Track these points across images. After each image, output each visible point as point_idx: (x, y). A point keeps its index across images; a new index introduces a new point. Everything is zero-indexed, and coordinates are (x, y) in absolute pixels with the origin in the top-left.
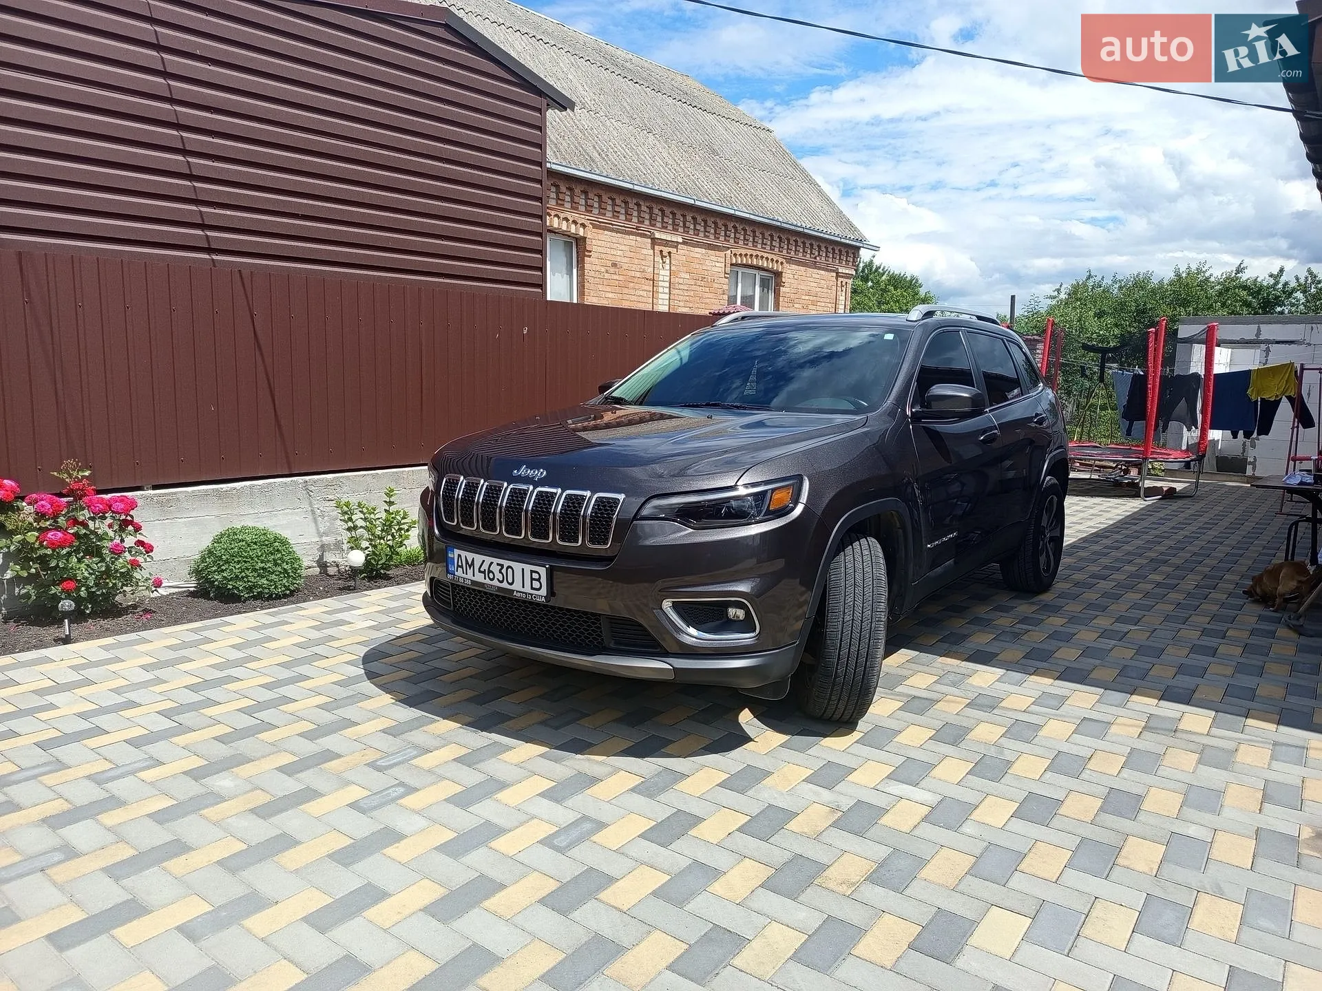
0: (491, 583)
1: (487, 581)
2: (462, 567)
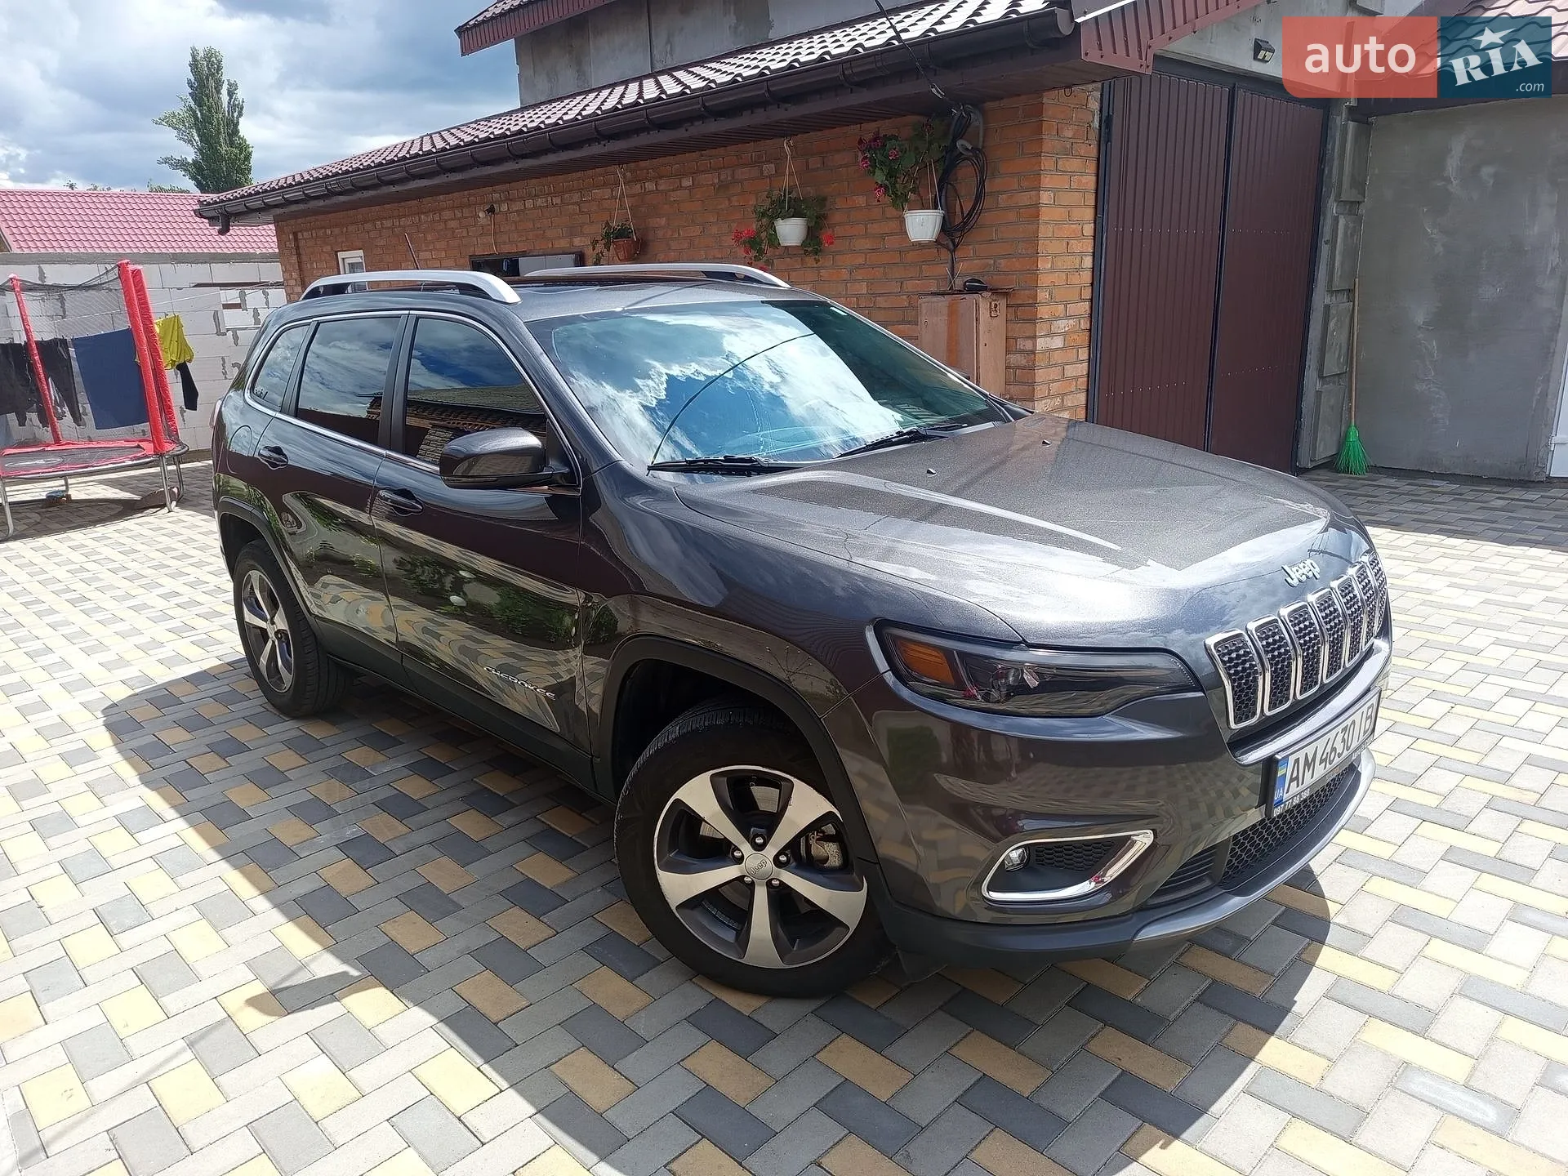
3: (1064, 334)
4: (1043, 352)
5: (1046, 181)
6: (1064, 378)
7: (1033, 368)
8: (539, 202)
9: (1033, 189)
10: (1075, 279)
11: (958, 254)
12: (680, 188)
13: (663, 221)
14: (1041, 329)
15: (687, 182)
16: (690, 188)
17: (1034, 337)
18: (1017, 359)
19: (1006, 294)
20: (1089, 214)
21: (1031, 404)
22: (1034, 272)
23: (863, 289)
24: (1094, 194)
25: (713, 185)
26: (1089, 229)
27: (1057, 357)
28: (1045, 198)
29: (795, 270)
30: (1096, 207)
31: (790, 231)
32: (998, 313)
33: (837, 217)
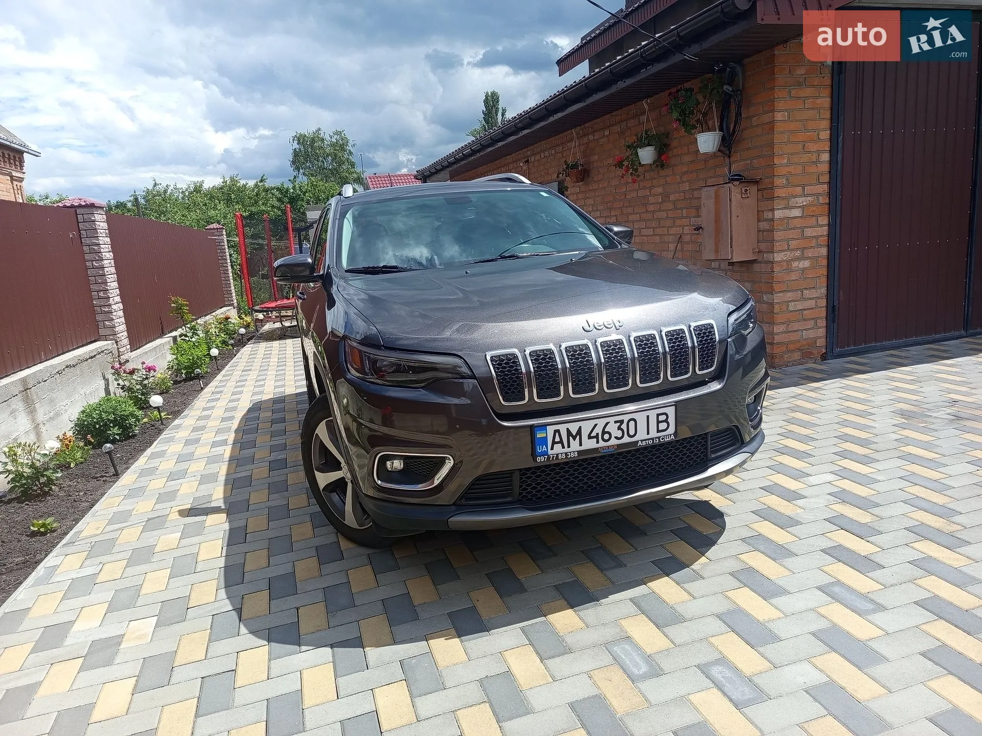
0: (608, 444)
1: (602, 444)
2: (561, 442)
3: (803, 207)
4: (781, 219)
5: (779, 105)
6: (803, 237)
7: (772, 231)
8: (547, 154)
9: (770, 112)
10: (813, 169)
11: (732, 159)
12: (604, 136)
13: (596, 157)
14: (777, 204)
15: (607, 133)
16: (607, 136)
17: (773, 210)
18: (764, 225)
19: (756, 182)
20: (826, 124)
21: (771, 255)
22: (772, 166)
23: (686, 186)
24: (830, 111)
25: (618, 132)
26: (825, 135)
27: (797, 223)
28: (779, 116)
29: (655, 178)
30: (831, 119)
31: (646, 155)
32: (749, 195)
33: (674, 143)
